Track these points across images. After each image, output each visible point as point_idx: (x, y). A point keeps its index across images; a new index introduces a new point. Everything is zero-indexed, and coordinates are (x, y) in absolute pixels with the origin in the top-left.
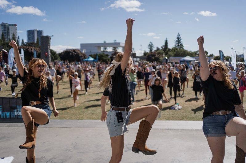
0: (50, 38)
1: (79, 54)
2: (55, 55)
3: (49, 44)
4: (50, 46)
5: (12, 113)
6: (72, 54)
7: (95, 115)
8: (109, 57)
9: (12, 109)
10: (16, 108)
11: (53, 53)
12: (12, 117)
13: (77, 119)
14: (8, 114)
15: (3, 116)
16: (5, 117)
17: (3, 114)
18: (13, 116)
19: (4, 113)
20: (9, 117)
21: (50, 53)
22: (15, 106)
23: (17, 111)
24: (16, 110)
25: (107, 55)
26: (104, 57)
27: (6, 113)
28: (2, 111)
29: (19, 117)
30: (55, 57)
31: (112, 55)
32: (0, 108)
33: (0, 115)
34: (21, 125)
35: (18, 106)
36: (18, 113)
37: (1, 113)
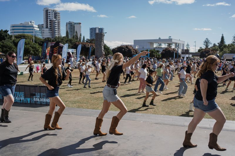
0: (103, 35)
1: (131, 50)
2: (108, 51)
3: (103, 41)
4: (103, 42)
5: (32, 99)
6: (125, 49)
8: (160, 53)
9: (32, 95)
10: (35, 95)
11: (106, 48)
12: (32, 102)
14: (29, 99)
15: (25, 101)
16: (26, 102)
17: (25, 99)
18: (33, 101)
19: (26, 98)
20: (30, 102)
21: (103, 49)
22: (34, 93)
23: (36, 98)
24: (34, 97)
25: (158, 51)
26: (154, 52)
27: (27, 98)
28: (24, 97)
29: (37, 103)
30: (108, 52)
31: (163, 51)
32: (23, 94)
33: (23, 100)
34: (32, 109)
35: (36, 94)
36: (36, 99)
37: (23, 99)
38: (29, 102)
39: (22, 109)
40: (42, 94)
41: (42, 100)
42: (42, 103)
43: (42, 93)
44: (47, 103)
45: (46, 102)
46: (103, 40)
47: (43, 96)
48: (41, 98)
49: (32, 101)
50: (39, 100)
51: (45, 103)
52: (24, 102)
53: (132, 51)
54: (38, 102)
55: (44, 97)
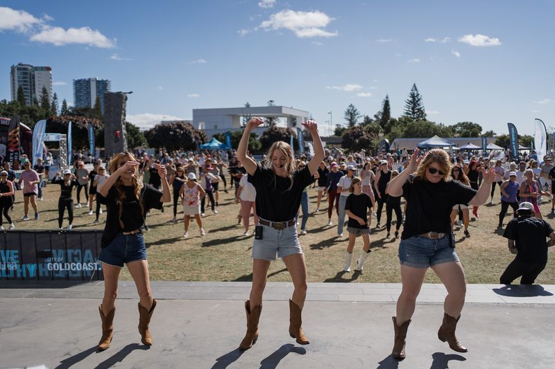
0: (124, 98)
1: (190, 132)
2: (136, 136)
3: (123, 112)
4: (125, 115)
5: (40, 265)
6: (175, 132)
7: (227, 271)
8: (258, 139)
9: (42, 256)
10: (50, 255)
11: (132, 130)
12: (41, 274)
13: (188, 279)
14: (32, 268)
15: (22, 273)
16: (25, 275)
17: (21, 268)
18: (44, 272)
19: (24, 266)
20: (35, 275)
21: (124, 131)
22: (49, 250)
23: (53, 262)
24: (49, 260)
25: (254, 135)
27: (28, 266)
28: (18, 261)
29: (57, 275)
30: (136, 139)
31: (265, 134)
32: (15, 254)
33: (15, 271)
34: (60, 293)
35: (54, 251)
36: (55, 265)
37: (16, 266)
38: (32, 274)
39: (31, 293)
40: (70, 252)
41: (70, 267)
42: (70, 275)
43: (70, 248)
44: (85, 275)
45: (82, 271)
46: (125, 111)
47: (73, 256)
48: (67, 261)
49: (41, 270)
50: (63, 267)
51: (79, 275)
52: (19, 275)
53: (193, 135)
54: (58, 272)
55: (76, 259)
